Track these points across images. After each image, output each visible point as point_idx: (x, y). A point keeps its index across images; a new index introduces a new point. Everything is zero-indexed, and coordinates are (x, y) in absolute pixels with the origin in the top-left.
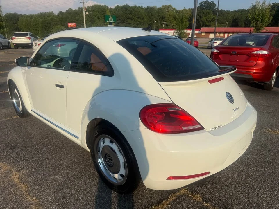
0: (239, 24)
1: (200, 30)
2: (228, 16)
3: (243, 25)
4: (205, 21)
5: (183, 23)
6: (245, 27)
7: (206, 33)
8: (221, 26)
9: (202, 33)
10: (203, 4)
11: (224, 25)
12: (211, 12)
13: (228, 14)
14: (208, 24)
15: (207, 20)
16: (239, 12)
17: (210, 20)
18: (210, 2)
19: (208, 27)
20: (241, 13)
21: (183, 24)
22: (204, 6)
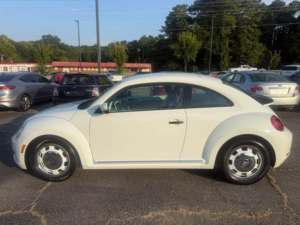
0: (87, 59)
1: (51, 65)
2: (73, 51)
3: (90, 60)
4: (53, 55)
5: (44, 57)
6: (92, 62)
7: (58, 67)
8: (70, 60)
9: (54, 67)
10: (46, 38)
11: (72, 59)
12: (57, 46)
13: (73, 49)
14: (56, 58)
15: (54, 55)
16: (83, 47)
17: (58, 54)
18: (54, 36)
19: (57, 61)
20: (85, 49)
21: (44, 59)
22: (48, 40)
